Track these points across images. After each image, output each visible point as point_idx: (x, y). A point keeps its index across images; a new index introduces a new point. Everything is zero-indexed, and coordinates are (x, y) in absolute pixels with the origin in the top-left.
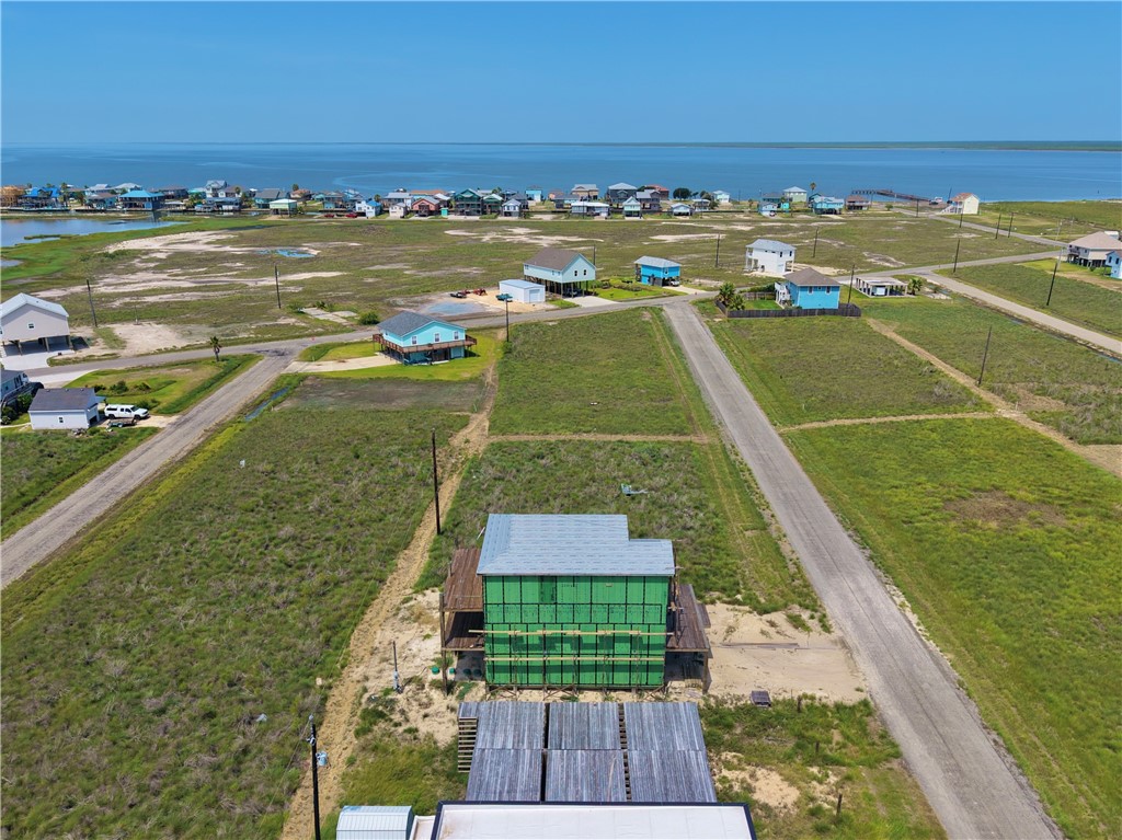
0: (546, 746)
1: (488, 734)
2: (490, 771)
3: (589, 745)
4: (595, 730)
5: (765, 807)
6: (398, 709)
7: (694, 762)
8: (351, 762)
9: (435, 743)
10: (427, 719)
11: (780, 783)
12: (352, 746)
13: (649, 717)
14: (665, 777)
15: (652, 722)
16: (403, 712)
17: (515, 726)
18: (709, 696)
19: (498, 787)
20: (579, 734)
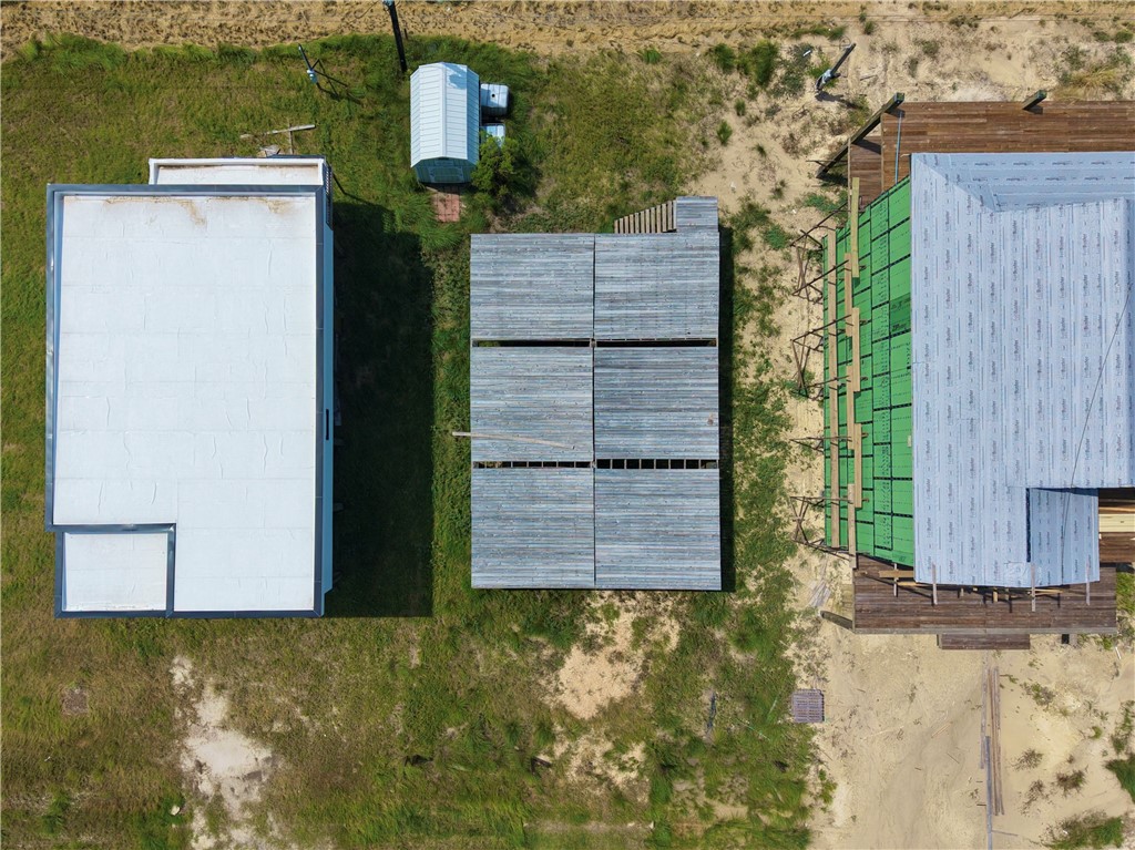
0: (601, 344)
1: (632, 253)
2: (546, 264)
3: (603, 410)
4: (648, 420)
5: (555, 664)
6: (779, 102)
7: (568, 565)
8: (651, 57)
9: (695, 177)
10: (756, 154)
11: (605, 693)
12: (687, 49)
13: (682, 508)
14: (536, 520)
15: (669, 513)
16: (772, 112)
17: (656, 294)
18: (818, 621)
19: (511, 278)
20: (633, 395)
